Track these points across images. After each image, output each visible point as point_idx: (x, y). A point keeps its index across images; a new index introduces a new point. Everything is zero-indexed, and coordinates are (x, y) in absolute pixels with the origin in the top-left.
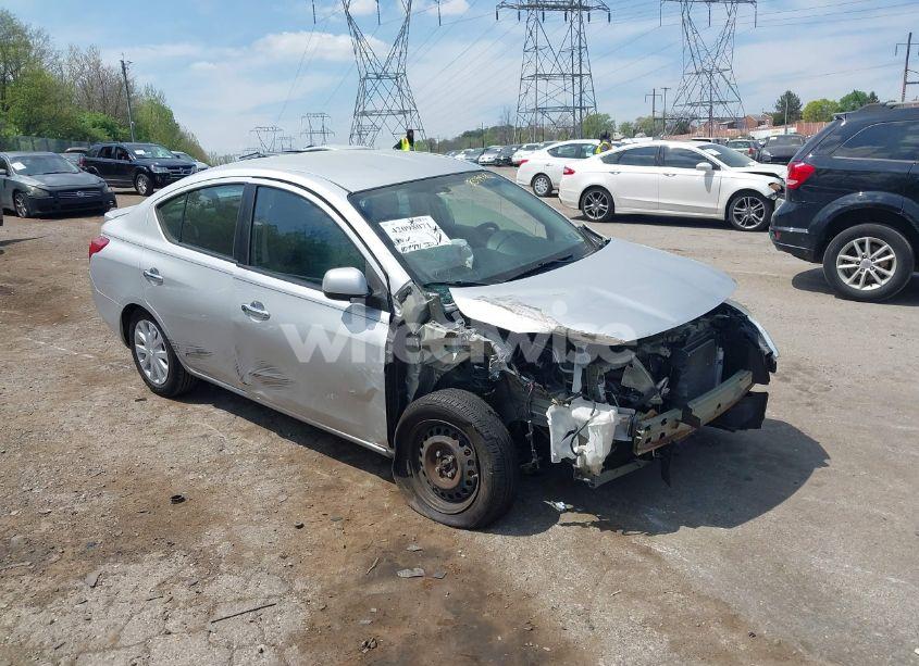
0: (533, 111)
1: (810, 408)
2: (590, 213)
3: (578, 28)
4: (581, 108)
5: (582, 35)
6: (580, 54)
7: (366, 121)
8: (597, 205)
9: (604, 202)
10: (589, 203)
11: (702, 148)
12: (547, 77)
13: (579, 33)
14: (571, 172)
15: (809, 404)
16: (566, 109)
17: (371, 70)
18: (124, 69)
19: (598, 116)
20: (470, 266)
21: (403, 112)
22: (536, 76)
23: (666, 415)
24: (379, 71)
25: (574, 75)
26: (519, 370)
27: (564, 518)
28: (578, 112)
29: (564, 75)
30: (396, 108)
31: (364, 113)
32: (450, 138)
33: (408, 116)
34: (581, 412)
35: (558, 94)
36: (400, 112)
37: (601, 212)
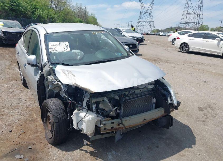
0: (185, 23)
1: (202, 123)
2: (183, 50)
3: (201, 2)
4: (198, 23)
5: (202, 3)
6: (201, 8)
7: (140, 23)
8: (185, 48)
9: (187, 47)
10: (182, 47)
11: (218, 34)
12: (190, 14)
13: (201, 3)
14: (178, 38)
15: (204, 121)
16: (194, 23)
17: (143, 11)
18: (85, 8)
19: (203, 25)
20: (78, 59)
21: (150, 22)
22: (187, 14)
23: (114, 121)
24: (145, 11)
25: (198, 14)
26: (68, 96)
27: (85, 148)
28: (197, 24)
29: (195, 14)
30: (148, 21)
31: (140, 21)
32: (163, 29)
33: (151, 23)
34: (82, 114)
35: (193, 19)
36: (149, 22)
37: (185, 50)
